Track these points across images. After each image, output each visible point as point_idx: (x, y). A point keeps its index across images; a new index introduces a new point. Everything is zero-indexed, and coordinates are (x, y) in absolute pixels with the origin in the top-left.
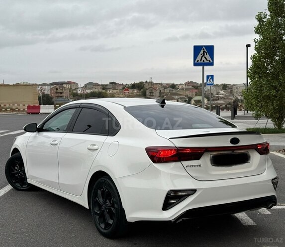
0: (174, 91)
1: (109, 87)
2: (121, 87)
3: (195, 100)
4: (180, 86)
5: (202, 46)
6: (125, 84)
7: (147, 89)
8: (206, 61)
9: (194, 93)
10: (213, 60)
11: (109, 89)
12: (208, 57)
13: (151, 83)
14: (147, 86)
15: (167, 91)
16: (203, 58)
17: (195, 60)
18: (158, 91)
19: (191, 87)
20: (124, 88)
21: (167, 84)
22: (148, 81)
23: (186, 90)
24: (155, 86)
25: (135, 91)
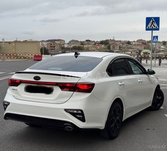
0: (129, 46)
1: (85, 43)
2: (93, 43)
3: (143, 52)
4: (134, 43)
5: (152, 18)
6: (96, 41)
7: (111, 45)
8: (154, 28)
9: (143, 48)
10: (159, 26)
11: (85, 44)
12: (155, 25)
13: (114, 40)
14: (110, 43)
15: (124, 46)
16: (152, 26)
17: (146, 27)
18: (118, 46)
19: (141, 43)
20: (95, 44)
21: (125, 41)
22: (112, 39)
23: (138, 45)
24: (116, 42)
25: (103, 46)
